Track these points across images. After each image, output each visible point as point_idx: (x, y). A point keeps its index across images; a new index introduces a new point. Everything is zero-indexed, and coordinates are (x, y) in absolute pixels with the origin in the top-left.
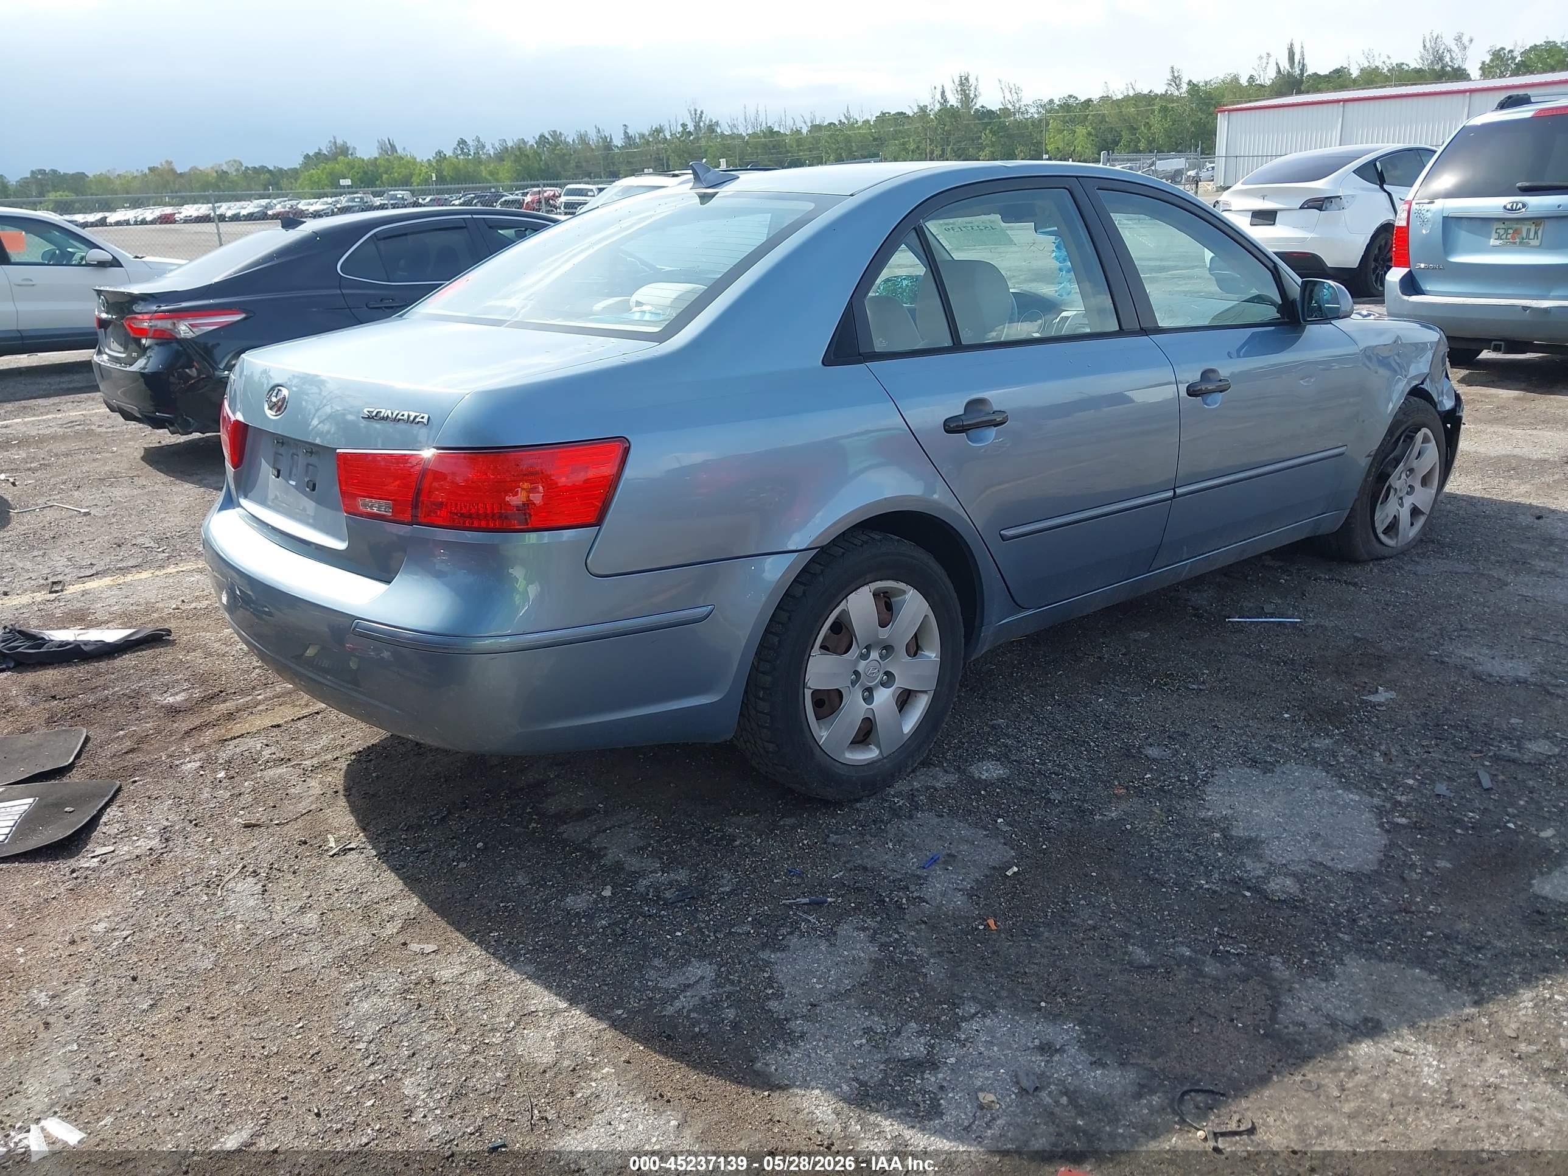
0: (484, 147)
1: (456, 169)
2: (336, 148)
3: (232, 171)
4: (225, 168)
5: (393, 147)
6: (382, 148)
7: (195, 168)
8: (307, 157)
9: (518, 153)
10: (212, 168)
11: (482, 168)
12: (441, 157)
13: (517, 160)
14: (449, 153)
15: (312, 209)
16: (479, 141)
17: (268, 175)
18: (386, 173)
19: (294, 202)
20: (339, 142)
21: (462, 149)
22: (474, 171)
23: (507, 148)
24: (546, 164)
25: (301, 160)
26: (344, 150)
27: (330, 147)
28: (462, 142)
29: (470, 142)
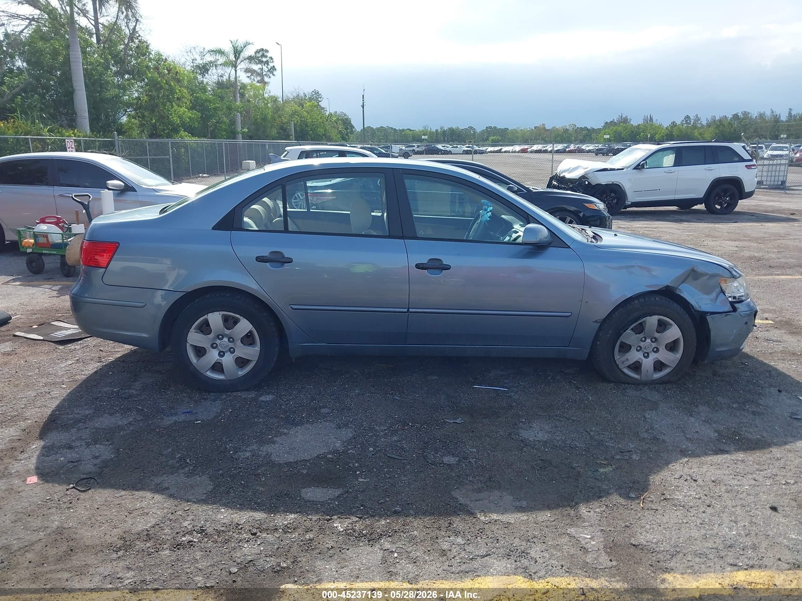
0: (699, 120)
1: (681, 131)
2: (621, 119)
3: (571, 129)
4: (568, 127)
5: (651, 119)
6: (645, 120)
7: (555, 127)
8: (606, 123)
9: (718, 123)
10: (562, 127)
11: (696, 131)
12: (674, 124)
13: (718, 127)
14: (678, 123)
15: (587, 149)
16: (697, 117)
17: (586, 131)
18: (643, 132)
19: (580, 145)
20: (624, 116)
21: (686, 121)
22: (691, 132)
23: (715, 121)
24: (735, 130)
25: (603, 124)
26: (625, 121)
27: (619, 119)
28: (688, 117)
29: (692, 117)
